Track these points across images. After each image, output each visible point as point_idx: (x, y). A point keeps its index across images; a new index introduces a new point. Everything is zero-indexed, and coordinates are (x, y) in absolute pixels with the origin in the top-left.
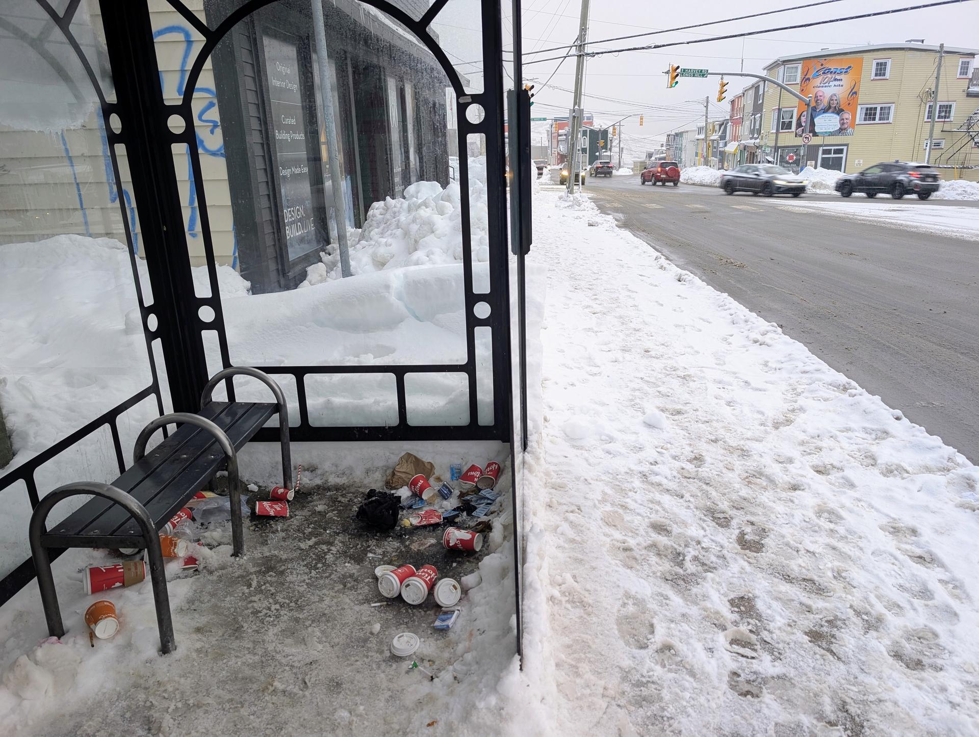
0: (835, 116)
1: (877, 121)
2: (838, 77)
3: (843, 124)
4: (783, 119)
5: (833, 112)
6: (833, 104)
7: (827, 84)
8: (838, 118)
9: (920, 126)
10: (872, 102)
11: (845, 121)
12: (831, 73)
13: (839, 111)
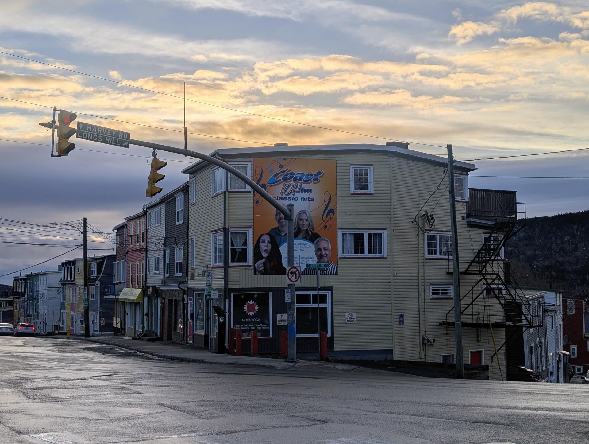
0: (308, 243)
1: (366, 254)
2: (305, 186)
3: (320, 257)
4: (232, 245)
5: (305, 238)
6: (303, 225)
7: (291, 196)
8: (312, 247)
9: (421, 264)
10: (357, 225)
11: (324, 252)
12: (295, 179)
13: (313, 237)
